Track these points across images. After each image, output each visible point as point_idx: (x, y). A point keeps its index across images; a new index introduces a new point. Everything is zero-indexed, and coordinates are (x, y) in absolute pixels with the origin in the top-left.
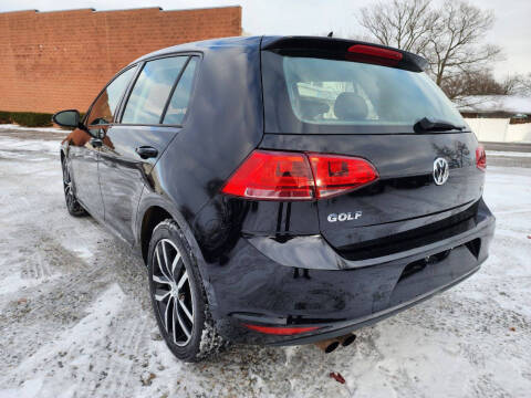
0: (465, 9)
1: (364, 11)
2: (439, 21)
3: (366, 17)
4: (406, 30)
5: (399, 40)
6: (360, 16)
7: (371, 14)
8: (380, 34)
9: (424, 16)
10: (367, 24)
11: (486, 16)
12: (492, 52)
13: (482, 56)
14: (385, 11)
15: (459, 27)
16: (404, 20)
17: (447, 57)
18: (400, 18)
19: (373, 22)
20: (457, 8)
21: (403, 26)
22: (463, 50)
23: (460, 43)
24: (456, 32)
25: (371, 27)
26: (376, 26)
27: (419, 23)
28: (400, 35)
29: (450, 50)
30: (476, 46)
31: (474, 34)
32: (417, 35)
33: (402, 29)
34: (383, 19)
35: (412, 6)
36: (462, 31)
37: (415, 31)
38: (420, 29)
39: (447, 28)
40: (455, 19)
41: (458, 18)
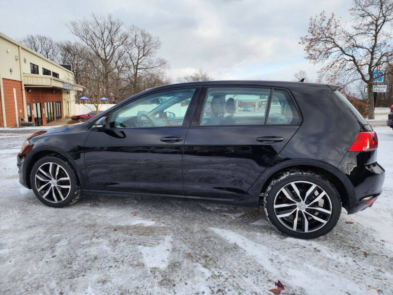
0: (144, 35)
1: (74, 24)
2: (129, 40)
3: (76, 29)
4: (107, 43)
5: (104, 49)
6: (72, 28)
7: (80, 26)
8: (89, 42)
10: (78, 34)
11: (156, 41)
12: (163, 63)
13: (157, 65)
14: (90, 27)
15: (142, 45)
16: (106, 35)
17: (138, 64)
18: (102, 34)
19: (82, 33)
20: (139, 33)
21: (105, 39)
22: (146, 60)
23: (143, 56)
24: (140, 48)
25: (82, 37)
26: (85, 37)
27: (116, 39)
28: (105, 45)
29: (139, 59)
30: (153, 58)
31: (151, 51)
32: (116, 47)
33: (105, 41)
34: (91, 33)
35: (109, 26)
36: (144, 48)
37: (114, 44)
38: (117, 43)
39: (134, 45)
40: (138, 40)
41: (140, 39)
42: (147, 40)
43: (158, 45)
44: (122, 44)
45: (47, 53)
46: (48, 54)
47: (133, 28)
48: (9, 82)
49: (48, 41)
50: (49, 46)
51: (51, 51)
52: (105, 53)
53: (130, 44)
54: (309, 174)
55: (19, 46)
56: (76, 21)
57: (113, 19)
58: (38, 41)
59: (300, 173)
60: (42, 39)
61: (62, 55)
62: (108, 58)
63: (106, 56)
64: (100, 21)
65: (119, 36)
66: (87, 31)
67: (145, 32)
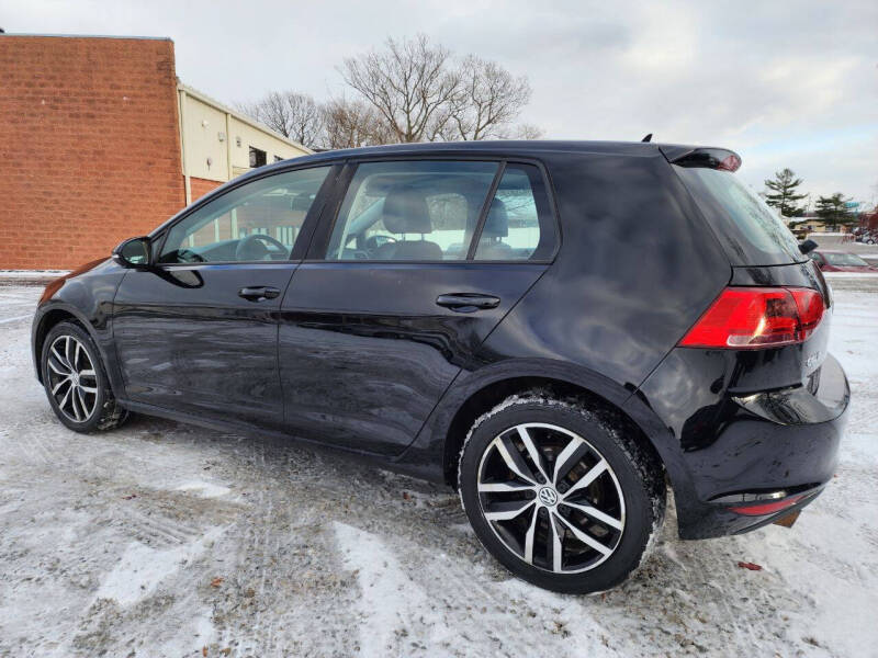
0: (492, 74)
1: (352, 64)
2: (460, 89)
3: (355, 75)
4: (415, 99)
5: (408, 113)
6: (346, 71)
7: (362, 68)
8: (379, 100)
9: (439, 80)
10: (356, 84)
11: (518, 86)
14: (383, 67)
15: (487, 98)
16: (412, 82)
18: (406, 80)
19: (367, 82)
20: (482, 72)
21: (411, 92)
22: (494, 132)
23: (489, 122)
24: (483, 106)
25: (366, 90)
26: (372, 89)
27: (432, 88)
28: (409, 105)
29: (478, 130)
30: (510, 126)
31: (507, 110)
32: (432, 106)
33: (410, 96)
34: (383, 80)
35: (420, 63)
36: (490, 104)
37: (429, 101)
38: (436, 98)
39: (471, 99)
40: (480, 86)
41: (483, 86)
42: (500, 85)
43: (523, 95)
44: (445, 99)
45: (303, 128)
46: (305, 130)
47: (469, 63)
48: (205, 184)
49: (305, 104)
50: (306, 114)
51: (310, 123)
52: (409, 122)
53: (461, 99)
54: (565, 405)
55: (227, 114)
56: (356, 58)
57: (430, 47)
58: (288, 103)
59: (541, 401)
60: (295, 100)
61: (329, 129)
62: (414, 131)
63: (410, 128)
64: (403, 54)
65: (440, 82)
66: (375, 77)
67: (497, 69)
